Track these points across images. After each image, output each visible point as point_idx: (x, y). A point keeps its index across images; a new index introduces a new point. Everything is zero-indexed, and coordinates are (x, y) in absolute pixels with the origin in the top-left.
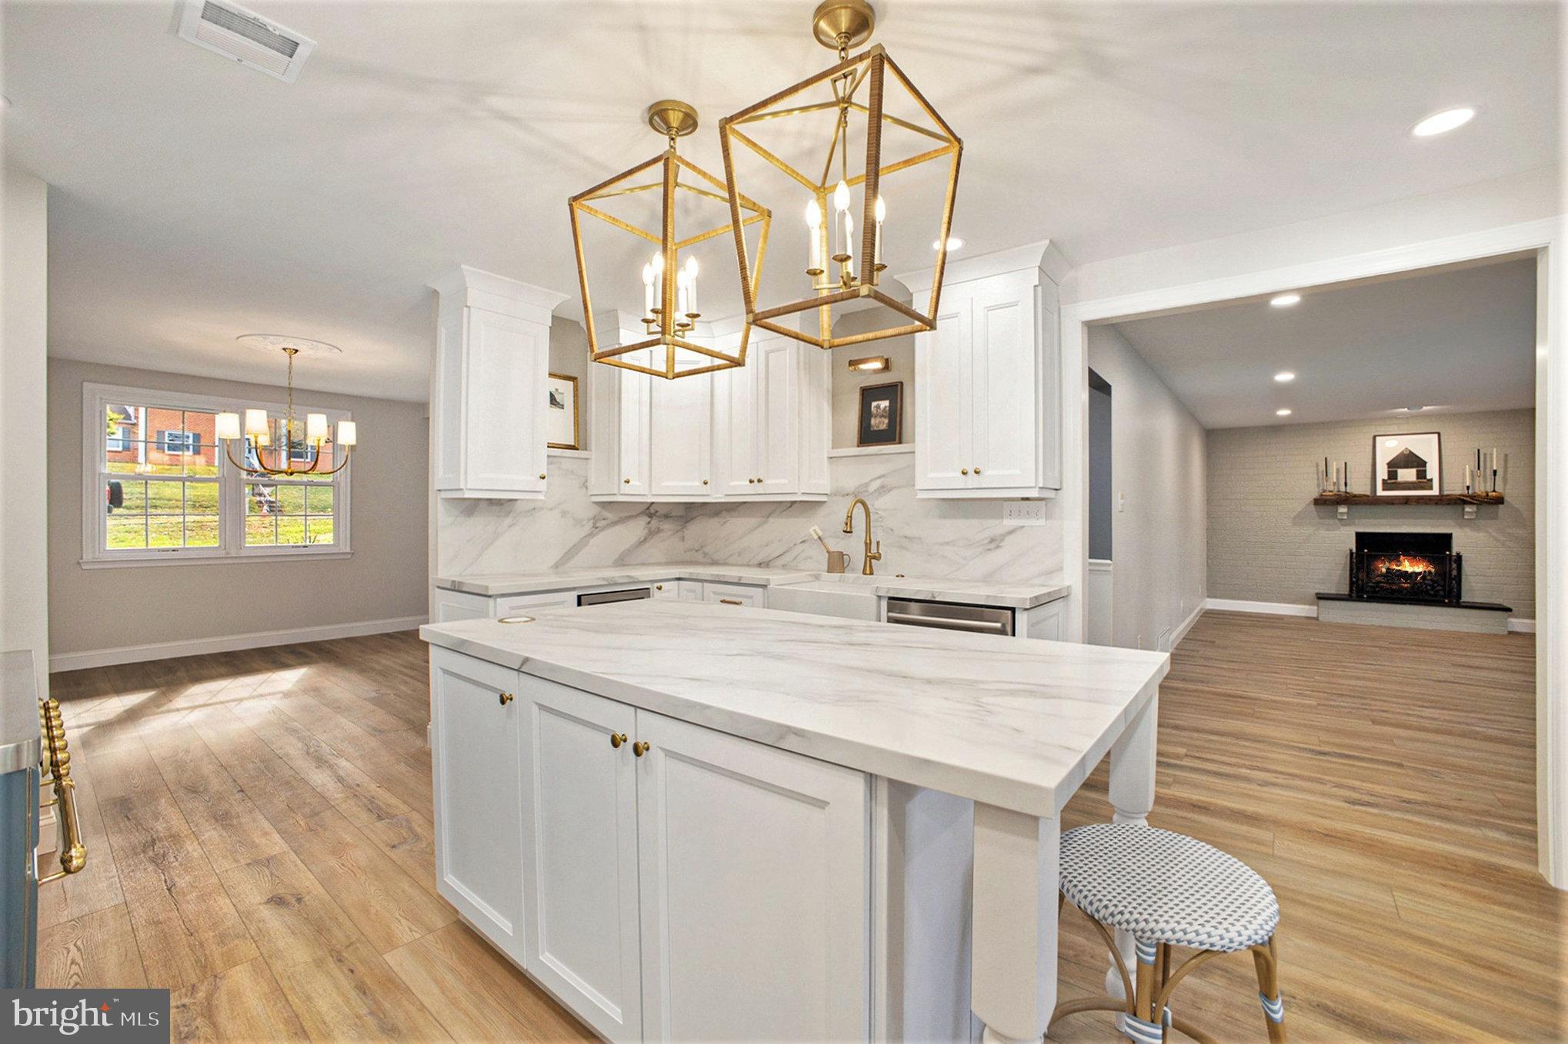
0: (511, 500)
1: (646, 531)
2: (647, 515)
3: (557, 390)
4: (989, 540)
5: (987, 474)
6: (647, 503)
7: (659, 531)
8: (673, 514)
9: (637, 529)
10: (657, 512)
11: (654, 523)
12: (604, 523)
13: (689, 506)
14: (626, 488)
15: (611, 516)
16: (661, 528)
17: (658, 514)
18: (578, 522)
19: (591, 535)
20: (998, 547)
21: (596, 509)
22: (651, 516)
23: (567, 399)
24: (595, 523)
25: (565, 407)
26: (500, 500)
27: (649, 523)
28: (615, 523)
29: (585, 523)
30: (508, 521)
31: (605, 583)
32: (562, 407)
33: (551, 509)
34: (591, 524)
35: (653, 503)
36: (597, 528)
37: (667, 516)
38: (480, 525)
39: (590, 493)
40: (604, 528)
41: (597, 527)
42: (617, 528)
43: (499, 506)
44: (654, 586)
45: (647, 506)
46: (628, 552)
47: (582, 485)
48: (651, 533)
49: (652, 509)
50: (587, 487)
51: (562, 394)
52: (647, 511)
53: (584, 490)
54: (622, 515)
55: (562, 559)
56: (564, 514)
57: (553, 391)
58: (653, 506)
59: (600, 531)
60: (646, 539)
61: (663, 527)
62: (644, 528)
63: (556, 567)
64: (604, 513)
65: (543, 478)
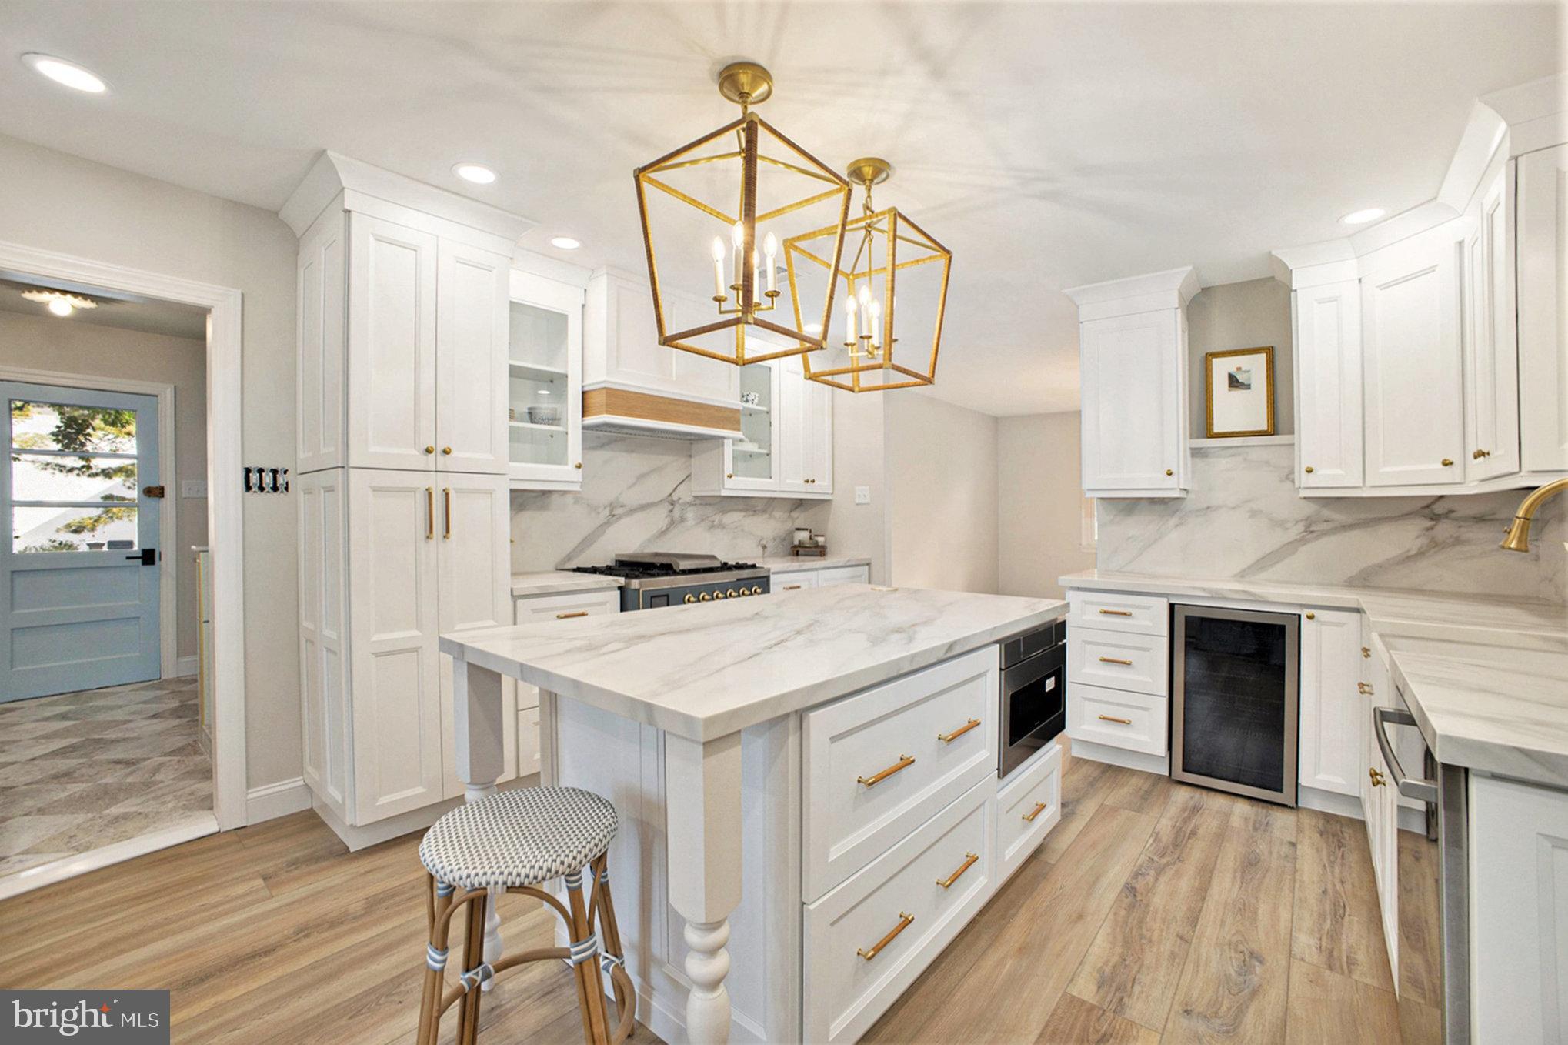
1: (1423, 541)
2: (1424, 515)
3: (1241, 370)
7: (1458, 541)
9: (1407, 536)
11: (1444, 529)
12: (1325, 526)
14: (1309, 480)
15: (1340, 517)
16: (1464, 537)
17: (1453, 515)
18: (1280, 524)
19: (1302, 541)
21: (1310, 509)
22: (1435, 517)
23: (1258, 379)
25: (1254, 388)
26: (1164, 498)
28: (1348, 528)
29: (1289, 525)
30: (1173, 521)
32: (1249, 388)
33: (1233, 508)
34: (1301, 527)
35: (1442, 497)
36: (1312, 532)
38: (1139, 525)
41: (1311, 530)
42: (1356, 535)
44: (1304, 613)
45: (1425, 503)
46: (1381, 568)
47: (1287, 478)
48: (1436, 545)
49: (1439, 509)
50: (1293, 482)
51: (1248, 371)
52: (1427, 511)
53: (1288, 484)
54: (1363, 516)
55: (1252, 565)
56: (1254, 514)
57: (1233, 370)
58: (1441, 503)
59: (1318, 537)
60: (1421, 554)
61: (1470, 535)
62: (1418, 537)
63: (1242, 575)
64: (1326, 513)
65: (1170, 474)
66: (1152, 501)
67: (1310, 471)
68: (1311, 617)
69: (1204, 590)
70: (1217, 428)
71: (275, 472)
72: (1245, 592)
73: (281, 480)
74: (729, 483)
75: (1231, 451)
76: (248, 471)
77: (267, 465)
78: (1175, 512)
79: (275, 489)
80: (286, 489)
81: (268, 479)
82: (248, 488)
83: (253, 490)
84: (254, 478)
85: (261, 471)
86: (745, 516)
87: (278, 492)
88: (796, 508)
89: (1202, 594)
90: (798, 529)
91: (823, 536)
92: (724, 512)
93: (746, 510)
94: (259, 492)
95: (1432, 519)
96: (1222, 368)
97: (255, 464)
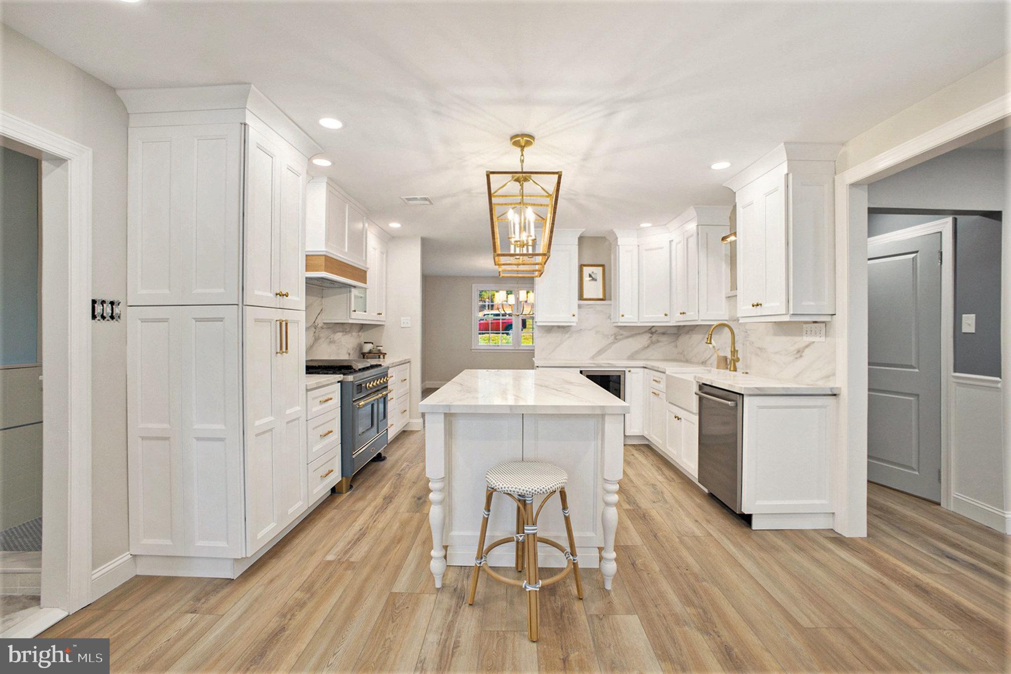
0: (568, 326)
1: (649, 342)
2: (649, 332)
3: (593, 272)
4: (796, 352)
5: (765, 306)
6: (650, 326)
7: (658, 341)
8: (668, 332)
9: (644, 340)
10: (656, 331)
11: (655, 337)
12: (621, 337)
13: (679, 328)
14: (622, 319)
15: (625, 333)
16: (660, 340)
17: (657, 332)
18: (606, 336)
19: (613, 343)
20: (801, 356)
21: (616, 330)
22: (652, 333)
23: (599, 277)
24: (615, 337)
25: (598, 280)
26: (563, 326)
27: (651, 337)
28: (627, 337)
29: (609, 337)
30: (567, 336)
31: (595, 366)
32: (595, 280)
33: (590, 330)
34: (613, 337)
35: (653, 326)
36: (617, 339)
37: (663, 334)
38: (553, 338)
39: (612, 322)
40: (621, 340)
41: (616, 338)
42: (630, 340)
43: (563, 329)
44: (627, 370)
45: (649, 328)
46: (637, 352)
47: (609, 318)
48: (653, 343)
49: (653, 330)
50: (611, 319)
51: (596, 274)
52: (650, 331)
53: (609, 321)
54: (633, 333)
55: (596, 354)
56: (597, 332)
57: (591, 273)
58: (654, 328)
59: (619, 341)
60: (648, 346)
61: (661, 339)
62: (648, 340)
63: (593, 358)
64: (621, 332)
65: (574, 316)
66: (559, 327)
67: (623, 316)
68: (629, 371)
69: (594, 364)
70: (585, 296)
71: (112, 303)
72: (608, 364)
73: (117, 310)
74: (354, 315)
75: (589, 306)
76: (94, 302)
77: (108, 299)
78: (568, 332)
79: (112, 317)
80: (119, 317)
81: (108, 309)
82: (94, 317)
83: (98, 318)
84: (99, 309)
85: (103, 302)
86: (343, 335)
87: (114, 320)
88: (360, 330)
89: (593, 365)
90: (365, 343)
91: (381, 346)
92: (335, 332)
93: (343, 332)
94: (102, 320)
95: (651, 334)
96: (587, 270)
97: (99, 298)
